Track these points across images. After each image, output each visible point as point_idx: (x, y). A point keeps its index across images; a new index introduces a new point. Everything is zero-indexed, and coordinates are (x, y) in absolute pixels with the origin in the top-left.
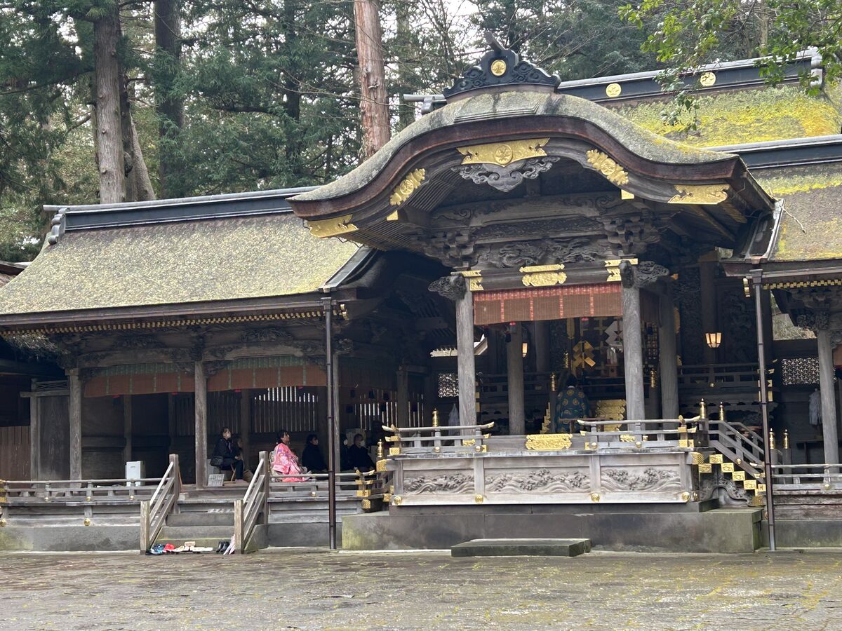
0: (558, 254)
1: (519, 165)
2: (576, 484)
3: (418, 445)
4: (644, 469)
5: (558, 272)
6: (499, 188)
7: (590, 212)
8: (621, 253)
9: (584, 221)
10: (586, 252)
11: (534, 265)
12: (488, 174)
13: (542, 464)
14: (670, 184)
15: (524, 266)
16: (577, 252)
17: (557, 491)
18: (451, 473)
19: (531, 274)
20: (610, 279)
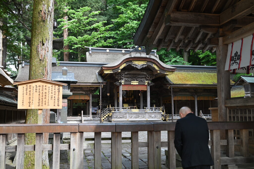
0: (138, 80)
1: (142, 65)
2: (143, 117)
3: (117, 111)
4: (154, 115)
5: (137, 82)
6: (138, 68)
7: (145, 73)
8: (148, 80)
9: (143, 74)
10: (142, 79)
11: (133, 81)
12: (136, 66)
13: (138, 114)
14: (165, 71)
15: (132, 81)
16: (141, 79)
17: (140, 118)
18: (123, 115)
19: (132, 82)
20: (145, 84)
